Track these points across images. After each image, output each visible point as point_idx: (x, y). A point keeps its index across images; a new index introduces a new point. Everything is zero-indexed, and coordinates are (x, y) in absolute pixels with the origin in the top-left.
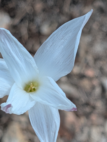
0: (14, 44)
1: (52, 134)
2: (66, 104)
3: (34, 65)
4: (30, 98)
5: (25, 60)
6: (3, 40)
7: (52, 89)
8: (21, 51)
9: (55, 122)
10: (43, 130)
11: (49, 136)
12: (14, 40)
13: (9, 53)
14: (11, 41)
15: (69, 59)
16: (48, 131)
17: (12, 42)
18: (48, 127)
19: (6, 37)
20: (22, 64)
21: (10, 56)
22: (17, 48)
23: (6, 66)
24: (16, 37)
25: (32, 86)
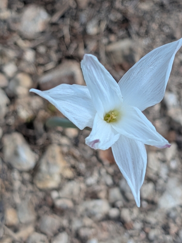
0: (100, 71)
1: (139, 171)
2: (156, 139)
3: (119, 94)
4: (113, 130)
5: (110, 88)
6: (88, 67)
7: (139, 121)
8: (106, 79)
9: (142, 159)
10: (129, 167)
11: (135, 174)
12: (100, 67)
13: (94, 81)
14: (97, 67)
15: (159, 87)
16: (135, 168)
17: (98, 69)
18: (134, 163)
19: (92, 64)
20: (106, 93)
21: (95, 84)
22: (103, 76)
23: (89, 95)
24: (102, 64)
25: (113, 116)
